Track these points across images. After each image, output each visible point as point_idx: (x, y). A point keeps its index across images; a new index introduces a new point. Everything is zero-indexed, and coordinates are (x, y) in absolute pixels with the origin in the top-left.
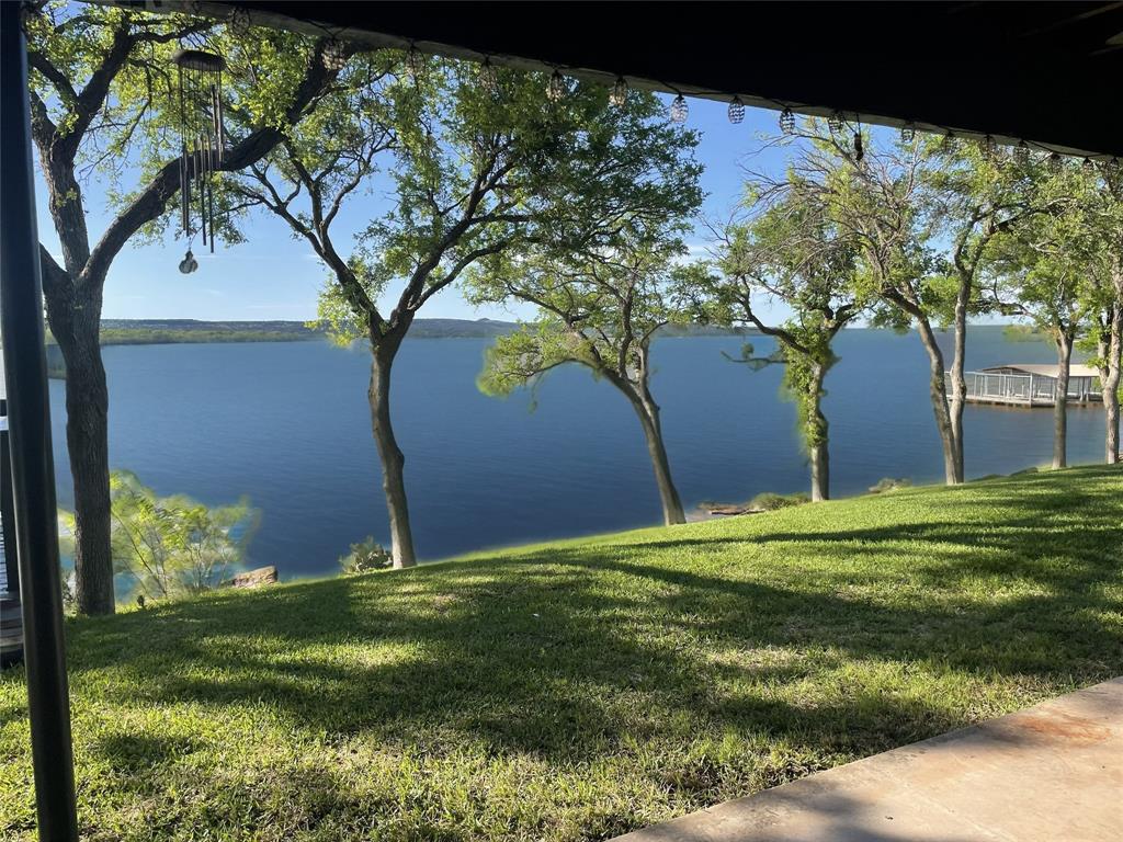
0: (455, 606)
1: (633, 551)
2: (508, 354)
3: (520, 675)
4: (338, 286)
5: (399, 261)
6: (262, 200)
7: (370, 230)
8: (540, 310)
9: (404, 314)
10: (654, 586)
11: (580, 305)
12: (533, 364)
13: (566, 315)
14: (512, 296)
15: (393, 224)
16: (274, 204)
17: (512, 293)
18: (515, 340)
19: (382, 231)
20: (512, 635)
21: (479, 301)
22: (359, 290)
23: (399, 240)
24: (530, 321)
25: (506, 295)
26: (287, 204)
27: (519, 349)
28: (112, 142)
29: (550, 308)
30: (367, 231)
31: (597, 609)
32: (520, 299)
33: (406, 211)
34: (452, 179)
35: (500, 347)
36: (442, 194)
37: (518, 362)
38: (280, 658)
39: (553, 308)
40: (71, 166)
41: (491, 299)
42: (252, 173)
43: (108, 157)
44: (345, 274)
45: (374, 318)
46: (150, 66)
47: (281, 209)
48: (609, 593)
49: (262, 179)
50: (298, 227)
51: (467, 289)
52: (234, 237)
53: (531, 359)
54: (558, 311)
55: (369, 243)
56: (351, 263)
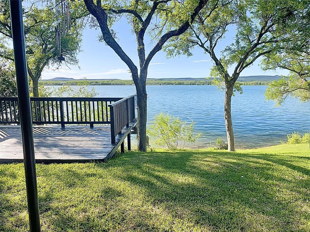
0: (217, 168)
1: (297, 159)
2: (276, 86)
3: (222, 198)
4: (216, 67)
5: (233, 58)
6: (198, 43)
7: (226, 50)
8: (290, 72)
9: (236, 75)
10: (297, 174)
11: (305, 70)
12: (286, 89)
13: (299, 73)
14: (279, 67)
15: (233, 47)
16: (201, 44)
17: (279, 66)
18: (280, 82)
19: (230, 49)
20: (230, 182)
21: (266, 69)
22: (222, 67)
23: (234, 51)
24: (286, 75)
25: (276, 67)
26: (204, 44)
27: (281, 84)
28: (158, 32)
29: (293, 71)
30: (225, 50)
31: (267, 179)
32: (281, 68)
33: (238, 42)
34: (256, 31)
35: (274, 84)
36: (252, 36)
37: (280, 89)
38: (158, 174)
39: (294, 71)
40: (142, 39)
41: (270, 69)
42: (195, 36)
43: (157, 36)
44: (218, 63)
45: (227, 75)
46: (167, 10)
47: (202, 46)
48: (275, 174)
49: (198, 37)
50: (207, 50)
51: (262, 66)
52: (190, 54)
53: (285, 88)
54: (296, 72)
55: (225, 54)
56: (220, 60)
